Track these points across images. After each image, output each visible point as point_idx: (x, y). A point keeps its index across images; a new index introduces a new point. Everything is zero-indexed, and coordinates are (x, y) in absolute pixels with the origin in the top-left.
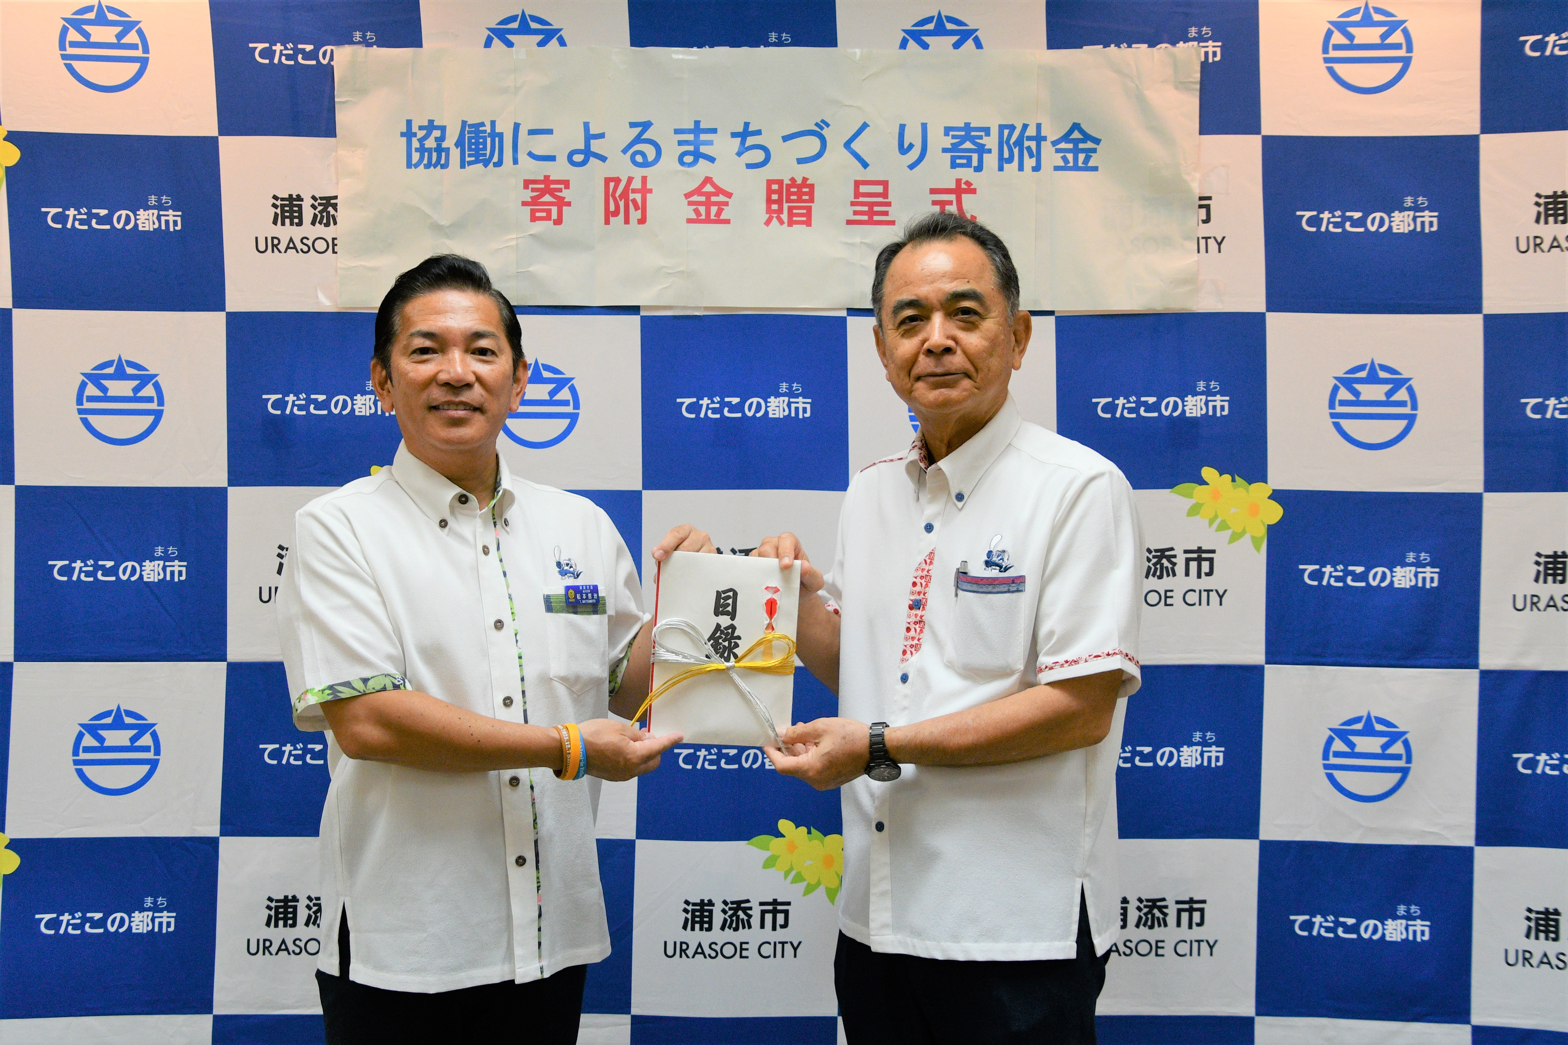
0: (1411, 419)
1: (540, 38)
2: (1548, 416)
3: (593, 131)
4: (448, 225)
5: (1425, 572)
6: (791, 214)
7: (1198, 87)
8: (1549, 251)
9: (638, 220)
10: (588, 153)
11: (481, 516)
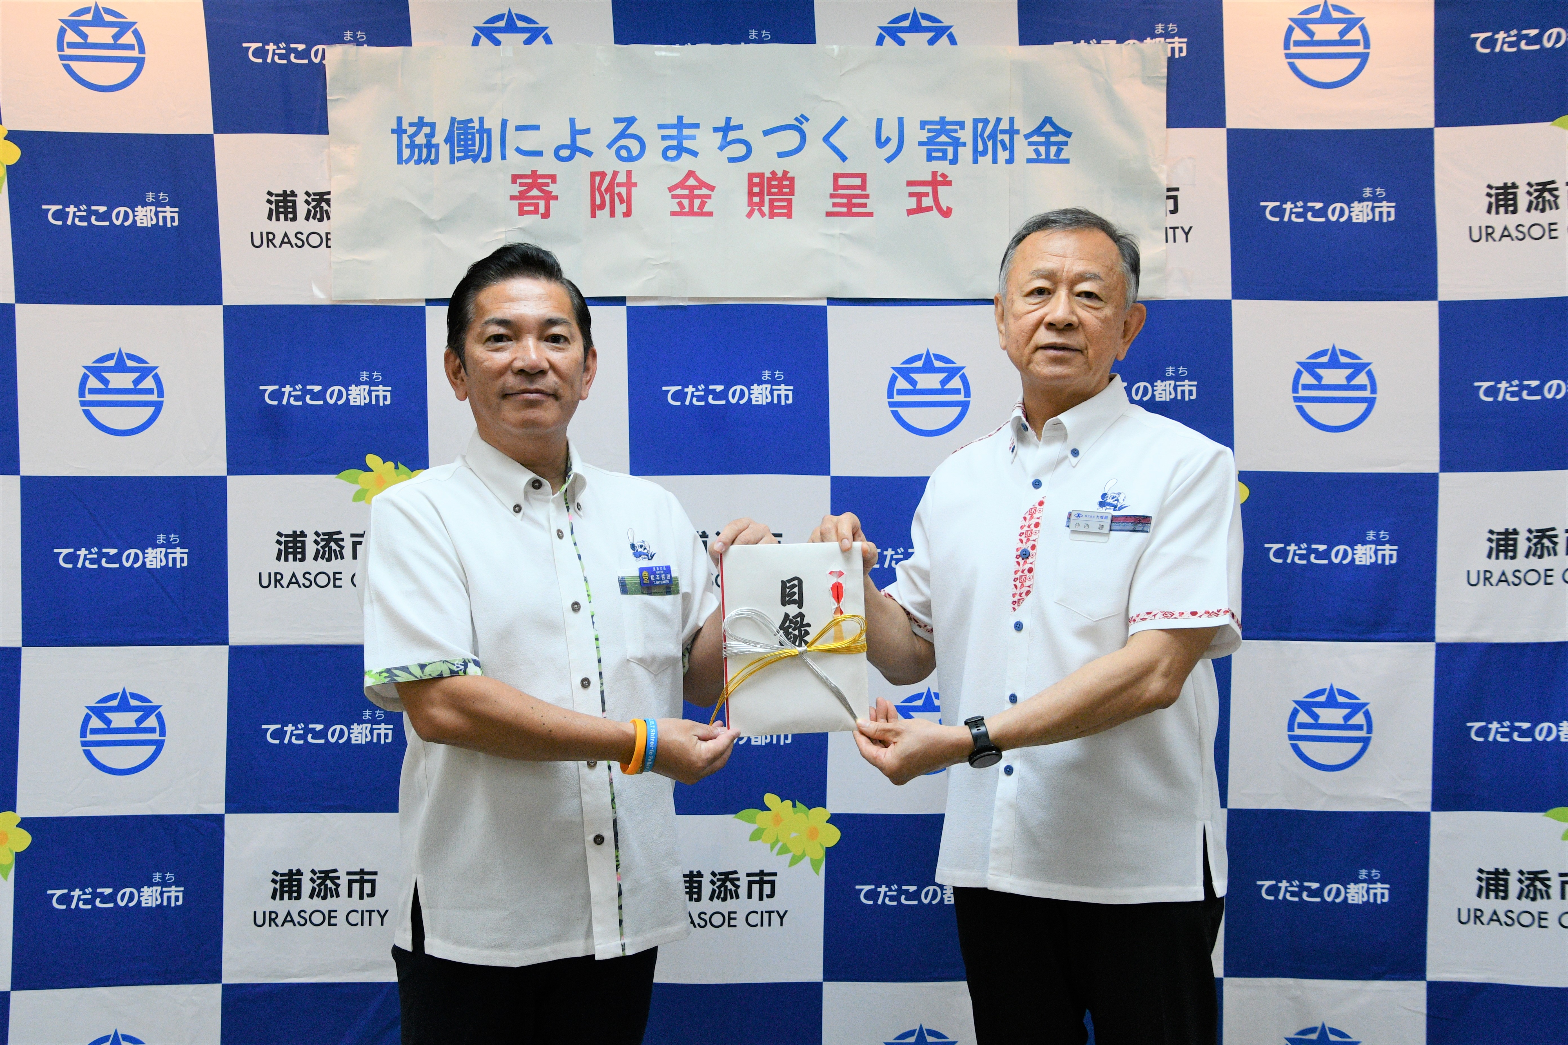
0: (1371, 402)
1: (526, 36)
2: (1500, 398)
3: (579, 127)
4: (438, 219)
5: (1384, 550)
6: (772, 207)
7: (1165, 81)
8: (1500, 240)
9: (623, 213)
10: (574, 148)
11: (553, 501)
